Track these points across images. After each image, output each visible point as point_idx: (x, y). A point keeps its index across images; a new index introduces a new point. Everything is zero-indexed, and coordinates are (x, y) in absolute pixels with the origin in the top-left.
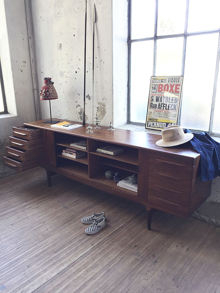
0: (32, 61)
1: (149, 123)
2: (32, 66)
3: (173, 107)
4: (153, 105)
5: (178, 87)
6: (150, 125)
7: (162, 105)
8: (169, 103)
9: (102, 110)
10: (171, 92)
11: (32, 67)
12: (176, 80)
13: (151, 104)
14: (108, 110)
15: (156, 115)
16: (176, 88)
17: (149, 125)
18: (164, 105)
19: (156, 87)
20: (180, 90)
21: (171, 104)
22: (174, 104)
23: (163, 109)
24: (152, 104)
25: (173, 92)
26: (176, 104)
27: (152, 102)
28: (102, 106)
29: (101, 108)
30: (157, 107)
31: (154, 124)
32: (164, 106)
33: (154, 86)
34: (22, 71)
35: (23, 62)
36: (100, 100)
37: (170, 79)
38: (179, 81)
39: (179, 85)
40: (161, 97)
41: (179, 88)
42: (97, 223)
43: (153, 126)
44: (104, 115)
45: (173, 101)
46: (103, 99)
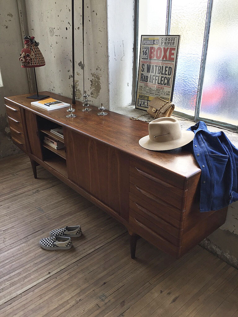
0: (20, 13)
1: (139, 101)
2: (21, 20)
3: (166, 81)
4: (143, 78)
5: (173, 52)
6: (141, 104)
7: (154, 77)
8: (162, 75)
9: (96, 85)
10: (164, 59)
11: (21, 22)
12: (170, 41)
13: (141, 76)
14: (103, 86)
15: (147, 90)
16: (171, 54)
17: (139, 104)
18: (156, 78)
19: (147, 52)
20: (174, 57)
21: (164, 76)
22: (167, 76)
23: (155, 83)
24: (143, 76)
25: (166, 58)
26: (169, 76)
27: (142, 73)
28: (97, 79)
29: (95, 81)
30: (149, 79)
31: (145, 103)
32: (156, 80)
33: (145, 50)
34: (7, 27)
35: (8, 15)
36: (94, 71)
37: (163, 40)
38: (174, 43)
39: (174, 49)
40: (153, 66)
41: (173, 54)
42: (55, 240)
43: (143, 106)
44: (99, 92)
45: (167, 73)
46: (97, 69)
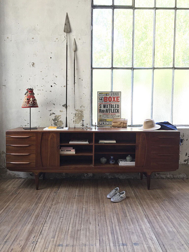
1: (100, 123)
3: (116, 111)
4: (101, 111)
5: (118, 98)
6: (101, 124)
7: (109, 110)
8: (114, 109)
9: (79, 116)
10: (114, 101)
12: (116, 94)
13: (100, 110)
14: (85, 115)
15: (105, 117)
16: (117, 99)
17: (100, 124)
18: (110, 110)
19: (102, 99)
20: (120, 100)
21: (115, 109)
22: (117, 109)
23: (110, 112)
24: (101, 110)
25: (115, 101)
26: (118, 109)
27: (100, 109)
28: (80, 112)
30: (105, 111)
31: (104, 123)
32: (110, 111)
33: (101, 98)
37: (112, 93)
38: (118, 95)
39: (119, 97)
40: (107, 105)
41: (119, 99)
42: (120, 195)
43: (103, 125)
45: (116, 107)
46: (81, 107)
